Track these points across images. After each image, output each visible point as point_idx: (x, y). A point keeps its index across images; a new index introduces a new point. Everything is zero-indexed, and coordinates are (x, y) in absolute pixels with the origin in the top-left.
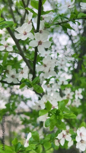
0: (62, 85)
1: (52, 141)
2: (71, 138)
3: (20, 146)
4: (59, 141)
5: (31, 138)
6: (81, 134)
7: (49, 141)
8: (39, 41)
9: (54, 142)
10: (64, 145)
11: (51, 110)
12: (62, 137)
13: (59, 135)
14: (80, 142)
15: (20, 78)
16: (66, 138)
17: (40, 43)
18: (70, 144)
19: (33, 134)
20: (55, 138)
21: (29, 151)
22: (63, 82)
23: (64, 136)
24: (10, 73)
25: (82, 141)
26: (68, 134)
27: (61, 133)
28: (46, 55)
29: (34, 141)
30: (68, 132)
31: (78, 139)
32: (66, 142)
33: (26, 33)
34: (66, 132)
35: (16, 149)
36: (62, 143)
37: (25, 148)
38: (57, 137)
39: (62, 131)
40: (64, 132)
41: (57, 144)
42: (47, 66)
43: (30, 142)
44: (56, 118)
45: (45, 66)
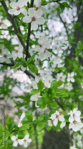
0: (56, 68)
1: (45, 121)
2: (64, 119)
3: (14, 126)
4: (52, 121)
5: (25, 118)
6: (74, 115)
7: (43, 121)
8: (33, 17)
9: (48, 123)
10: (57, 125)
11: (43, 90)
12: (56, 117)
13: (52, 115)
14: (73, 123)
15: (15, 57)
16: (59, 119)
17: (34, 19)
18: (63, 125)
19: (27, 114)
20: (48, 119)
21: (23, 131)
22: (57, 65)
23: (57, 116)
24: (2, 52)
25: (75, 122)
26: (61, 115)
27: (55, 113)
28: (40, 36)
29: (27, 121)
30: (61, 113)
31: (71, 120)
32: (59, 123)
33: (19, 8)
34: (60, 113)
35: (9, 129)
36: (55, 123)
37: (19, 128)
38: (50, 118)
39: (55, 112)
40: (57, 113)
41: (50, 124)
42: (42, 46)
43: (24, 122)
44: (48, 96)
45: (41, 46)
